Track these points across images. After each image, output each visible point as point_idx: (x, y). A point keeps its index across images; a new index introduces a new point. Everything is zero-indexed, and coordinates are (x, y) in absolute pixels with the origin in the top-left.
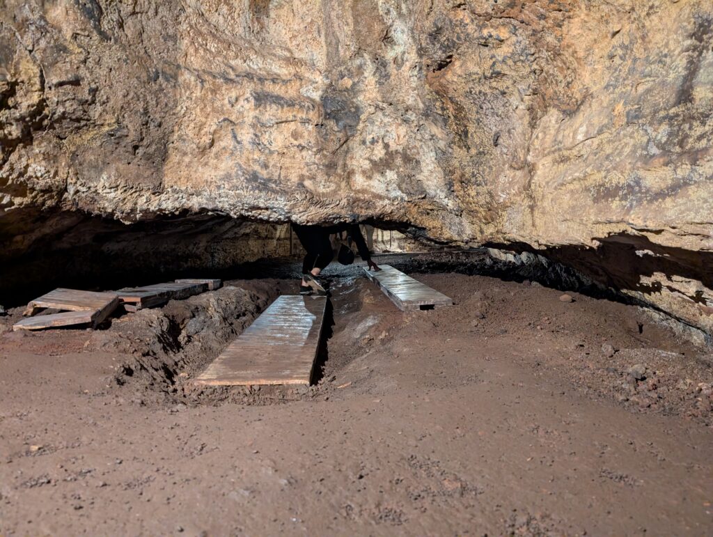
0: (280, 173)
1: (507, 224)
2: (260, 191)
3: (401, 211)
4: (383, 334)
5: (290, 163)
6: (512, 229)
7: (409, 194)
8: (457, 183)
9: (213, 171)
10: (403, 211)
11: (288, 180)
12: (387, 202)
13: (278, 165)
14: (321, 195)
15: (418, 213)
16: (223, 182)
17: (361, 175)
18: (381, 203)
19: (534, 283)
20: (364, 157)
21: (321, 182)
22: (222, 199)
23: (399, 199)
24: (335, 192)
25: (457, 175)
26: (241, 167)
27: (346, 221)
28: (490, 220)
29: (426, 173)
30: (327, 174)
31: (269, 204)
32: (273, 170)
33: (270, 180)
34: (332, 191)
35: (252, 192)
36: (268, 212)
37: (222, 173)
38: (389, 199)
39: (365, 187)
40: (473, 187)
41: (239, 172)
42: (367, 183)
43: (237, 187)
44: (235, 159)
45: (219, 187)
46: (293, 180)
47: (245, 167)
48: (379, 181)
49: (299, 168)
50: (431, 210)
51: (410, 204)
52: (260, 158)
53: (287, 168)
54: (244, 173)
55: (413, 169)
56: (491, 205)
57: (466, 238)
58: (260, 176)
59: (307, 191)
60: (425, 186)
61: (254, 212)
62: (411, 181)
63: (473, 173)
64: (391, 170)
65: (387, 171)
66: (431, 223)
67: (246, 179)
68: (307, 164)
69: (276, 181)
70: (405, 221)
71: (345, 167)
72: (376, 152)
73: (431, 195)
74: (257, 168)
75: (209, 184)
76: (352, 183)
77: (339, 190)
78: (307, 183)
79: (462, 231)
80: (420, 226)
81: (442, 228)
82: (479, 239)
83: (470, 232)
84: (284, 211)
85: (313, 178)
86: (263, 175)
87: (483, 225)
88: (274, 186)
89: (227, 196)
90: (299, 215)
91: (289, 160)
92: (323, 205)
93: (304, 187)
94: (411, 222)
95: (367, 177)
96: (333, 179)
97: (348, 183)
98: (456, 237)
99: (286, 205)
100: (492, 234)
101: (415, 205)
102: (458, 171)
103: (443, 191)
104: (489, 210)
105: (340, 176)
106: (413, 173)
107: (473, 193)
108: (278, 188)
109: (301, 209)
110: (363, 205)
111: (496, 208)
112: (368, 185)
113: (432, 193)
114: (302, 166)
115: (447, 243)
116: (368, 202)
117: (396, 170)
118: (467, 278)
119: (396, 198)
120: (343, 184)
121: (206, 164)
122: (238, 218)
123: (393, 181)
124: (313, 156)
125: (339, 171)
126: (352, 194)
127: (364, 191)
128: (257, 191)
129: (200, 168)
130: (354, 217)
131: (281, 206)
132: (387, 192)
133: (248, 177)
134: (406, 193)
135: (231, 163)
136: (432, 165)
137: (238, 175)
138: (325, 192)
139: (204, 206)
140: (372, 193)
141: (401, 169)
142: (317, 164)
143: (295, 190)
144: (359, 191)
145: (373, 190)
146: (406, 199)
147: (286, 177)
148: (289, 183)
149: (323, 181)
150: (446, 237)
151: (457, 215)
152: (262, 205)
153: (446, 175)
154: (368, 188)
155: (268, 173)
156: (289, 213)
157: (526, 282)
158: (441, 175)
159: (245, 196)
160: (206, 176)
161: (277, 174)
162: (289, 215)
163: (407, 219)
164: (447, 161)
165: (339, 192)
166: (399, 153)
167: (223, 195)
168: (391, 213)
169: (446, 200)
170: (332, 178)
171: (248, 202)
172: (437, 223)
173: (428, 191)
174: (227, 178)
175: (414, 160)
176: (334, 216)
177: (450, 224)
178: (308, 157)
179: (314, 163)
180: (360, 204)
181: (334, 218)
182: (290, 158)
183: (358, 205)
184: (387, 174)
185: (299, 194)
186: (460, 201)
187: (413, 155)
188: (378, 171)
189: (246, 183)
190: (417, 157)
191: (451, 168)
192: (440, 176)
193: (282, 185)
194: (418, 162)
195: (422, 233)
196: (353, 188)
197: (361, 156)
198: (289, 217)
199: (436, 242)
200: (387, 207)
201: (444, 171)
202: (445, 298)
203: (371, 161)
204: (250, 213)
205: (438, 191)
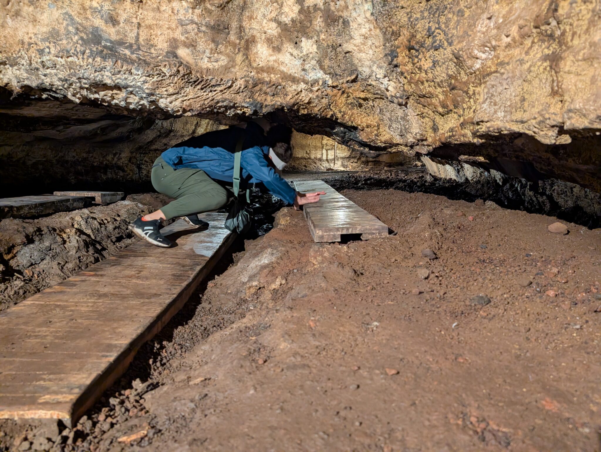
0: (138, 34)
1: (485, 106)
2: (104, 58)
3: (323, 100)
4: (278, 282)
5: (154, 18)
6: (495, 112)
7: (334, 75)
8: (402, 52)
9: (31, 26)
10: (325, 101)
11: (152, 46)
12: (302, 86)
13: (134, 20)
14: (205, 71)
15: (347, 104)
16: (48, 44)
17: (266, 45)
18: (294, 87)
19: (489, 203)
20: (269, 17)
21: (204, 52)
22: (48, 71)
23: (321, 83)
24: (227, 69)
25: (403, 39)
26: (72, 19)
27: (244, 112)
28: (451, 107)
29: (358, 40)
30: (213, 41)
31: (120, 79)
32: (127, 28)
33: (121, 43)
34: (222, 66)
35: (90, 60)
36: (122, 94)
37: (45, 29)
38: (306, 83)
39: (271, 63)
40: (428, 55)
41: (70, 28)
42: (274, 58)
43: (68, 52)
44: (62, 7)
45: (41, 52)
46: (160, 46)
47: (80, 21)
48: (292, 55)
49: (168, 28)
50: (365, 99)
51: (335, 91)
52: (102, 7)
53: (150, 27)
54: (77, 29)
55: (339, 35)
56: (456, 80)
57: (411, 139)
58: (105, 36)
59: (181, 64)
60: (356, 62)
61: (102, 93)
62: (336, 55)
63: (429, 28)
64: (309, 37)
65: (303, 39)
66: (364, 120)
67: (82, 38)
68: (181, 23)
69: (131, 46)
70: (328, 116)
71: (241, 31)
72: (286, 9)
73: (365, 74)
74: (98, 22)
75: (26, 46)
76: (252, 57)
77: (233, 66)
78: (183, 52)
79: (406, 129)
80: (350, 124)
81: (378, 126)
82: (430, 140)
83: (417, 131)
84: (144, 92)
85: (192, 45)
86: (110, 34)
87: (437, 118)
88: (127, 52)
89: (54, 66)
90: (169, 100)
91: (151, 14)
92: (206, 86)
93: (176, 56)
94: (337, 119)
95: (273, 47)
96: (223, 49)
97: (247, 56)
98: (398, 139)
99: (145, 82)
100: (452, 130)
101: (343, 92)
102: (405, 32)
103: (381, 67)
104: (453, 89)
105: (234, 45)
106: (339, 42)
107: (427, 64)
108: (134, 56)
109: (171, 90)
110: (268, 90)
111: (466, 83)
112: (275, 61)
113: (365, 71)
114: (174, 26)
115: (385, 149)
116: (276, 85)
117: (316, 38)
118: (408, 195)
119: (316, 82)
120: (239, 58)
121: (17, 14)
122: (81, 103)
123: (311, 56)
124: (190, 11)
125: (233, 37)
126: (253, 74)
127: (270, 70)
128: (98, 59)
129: (9, 20)
130: (255, 106)
131: (139, 84)
132: (303, 73)
133: (85, 37)
134: (330, 74)
135: (57, 14)
136: (367, 26)
137: (68, 33)
138: (211, 67)
139: (26, 82)
140: (282, 72)
141: (322, 36)
142: (196, 24)
143: (162, 61)
144: (261, 70)
145: (282, 68)
146: (330, 83)
147: (148, 40)
148: (153, 51)
149: (208, 51)
150: (383, 139)
151: (400, 105)
152: (108, 81)
153: (387, 40)
154: (276, 65)
155: (118, 33)
156: (153, 95)
157: (479, 201)
158: (379, 41)
159: (81, 66)
160: (20, 34)
161: (133, 35)
162: (153, 98)
163: (331, 113)
164: (389, 16)
165: (233, 70)
166: (319, 9)
167: (48, 64)
168: (309, 103)
169: (385, 81)
170: (221, 47)
171: (86, 75)
172: (372, 120)
173: (360, 69)
174: (54, 38)
175: (341, 20)
176: (225, 104)
177: (390, 119)
178: (182, 12)
179: (192, 22)
180: (265, 88)
181: (227, 108)
182: (153, 10)
183: (261, 90)
184: (303, 44)
185: (168, 67)
186: (406, 81)
187: (338, 11)
188: (290, 40)
189: (81, 46)
190: (345, 14)
191: (394, 28)
192: (377, 44)
193: (141, 52)
194: (346, 23)
195: (352, 135)
196: (255, 65)
197: (264, 16)
198: (152, 102)
199: (371, 148)
200: (303, 94)
201: (385, 34)
202: (379, 224)
203: (279, 23)
204: (96, 96)
205: (374, 68)
